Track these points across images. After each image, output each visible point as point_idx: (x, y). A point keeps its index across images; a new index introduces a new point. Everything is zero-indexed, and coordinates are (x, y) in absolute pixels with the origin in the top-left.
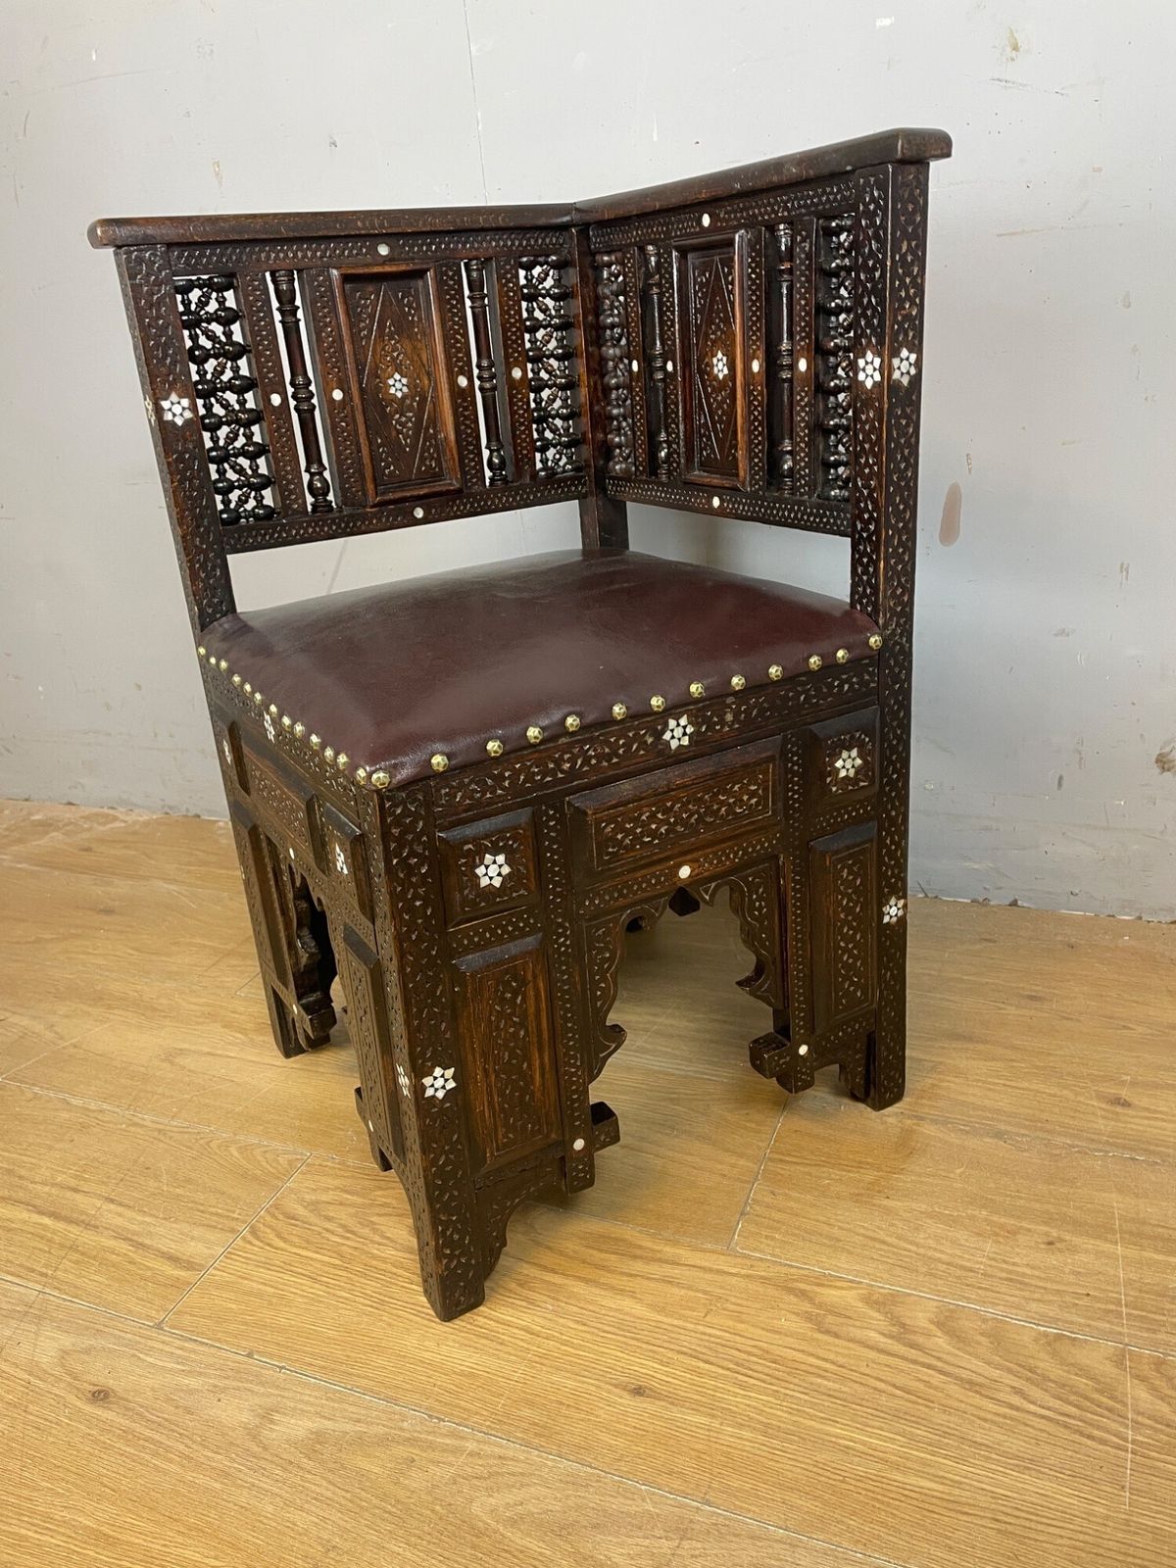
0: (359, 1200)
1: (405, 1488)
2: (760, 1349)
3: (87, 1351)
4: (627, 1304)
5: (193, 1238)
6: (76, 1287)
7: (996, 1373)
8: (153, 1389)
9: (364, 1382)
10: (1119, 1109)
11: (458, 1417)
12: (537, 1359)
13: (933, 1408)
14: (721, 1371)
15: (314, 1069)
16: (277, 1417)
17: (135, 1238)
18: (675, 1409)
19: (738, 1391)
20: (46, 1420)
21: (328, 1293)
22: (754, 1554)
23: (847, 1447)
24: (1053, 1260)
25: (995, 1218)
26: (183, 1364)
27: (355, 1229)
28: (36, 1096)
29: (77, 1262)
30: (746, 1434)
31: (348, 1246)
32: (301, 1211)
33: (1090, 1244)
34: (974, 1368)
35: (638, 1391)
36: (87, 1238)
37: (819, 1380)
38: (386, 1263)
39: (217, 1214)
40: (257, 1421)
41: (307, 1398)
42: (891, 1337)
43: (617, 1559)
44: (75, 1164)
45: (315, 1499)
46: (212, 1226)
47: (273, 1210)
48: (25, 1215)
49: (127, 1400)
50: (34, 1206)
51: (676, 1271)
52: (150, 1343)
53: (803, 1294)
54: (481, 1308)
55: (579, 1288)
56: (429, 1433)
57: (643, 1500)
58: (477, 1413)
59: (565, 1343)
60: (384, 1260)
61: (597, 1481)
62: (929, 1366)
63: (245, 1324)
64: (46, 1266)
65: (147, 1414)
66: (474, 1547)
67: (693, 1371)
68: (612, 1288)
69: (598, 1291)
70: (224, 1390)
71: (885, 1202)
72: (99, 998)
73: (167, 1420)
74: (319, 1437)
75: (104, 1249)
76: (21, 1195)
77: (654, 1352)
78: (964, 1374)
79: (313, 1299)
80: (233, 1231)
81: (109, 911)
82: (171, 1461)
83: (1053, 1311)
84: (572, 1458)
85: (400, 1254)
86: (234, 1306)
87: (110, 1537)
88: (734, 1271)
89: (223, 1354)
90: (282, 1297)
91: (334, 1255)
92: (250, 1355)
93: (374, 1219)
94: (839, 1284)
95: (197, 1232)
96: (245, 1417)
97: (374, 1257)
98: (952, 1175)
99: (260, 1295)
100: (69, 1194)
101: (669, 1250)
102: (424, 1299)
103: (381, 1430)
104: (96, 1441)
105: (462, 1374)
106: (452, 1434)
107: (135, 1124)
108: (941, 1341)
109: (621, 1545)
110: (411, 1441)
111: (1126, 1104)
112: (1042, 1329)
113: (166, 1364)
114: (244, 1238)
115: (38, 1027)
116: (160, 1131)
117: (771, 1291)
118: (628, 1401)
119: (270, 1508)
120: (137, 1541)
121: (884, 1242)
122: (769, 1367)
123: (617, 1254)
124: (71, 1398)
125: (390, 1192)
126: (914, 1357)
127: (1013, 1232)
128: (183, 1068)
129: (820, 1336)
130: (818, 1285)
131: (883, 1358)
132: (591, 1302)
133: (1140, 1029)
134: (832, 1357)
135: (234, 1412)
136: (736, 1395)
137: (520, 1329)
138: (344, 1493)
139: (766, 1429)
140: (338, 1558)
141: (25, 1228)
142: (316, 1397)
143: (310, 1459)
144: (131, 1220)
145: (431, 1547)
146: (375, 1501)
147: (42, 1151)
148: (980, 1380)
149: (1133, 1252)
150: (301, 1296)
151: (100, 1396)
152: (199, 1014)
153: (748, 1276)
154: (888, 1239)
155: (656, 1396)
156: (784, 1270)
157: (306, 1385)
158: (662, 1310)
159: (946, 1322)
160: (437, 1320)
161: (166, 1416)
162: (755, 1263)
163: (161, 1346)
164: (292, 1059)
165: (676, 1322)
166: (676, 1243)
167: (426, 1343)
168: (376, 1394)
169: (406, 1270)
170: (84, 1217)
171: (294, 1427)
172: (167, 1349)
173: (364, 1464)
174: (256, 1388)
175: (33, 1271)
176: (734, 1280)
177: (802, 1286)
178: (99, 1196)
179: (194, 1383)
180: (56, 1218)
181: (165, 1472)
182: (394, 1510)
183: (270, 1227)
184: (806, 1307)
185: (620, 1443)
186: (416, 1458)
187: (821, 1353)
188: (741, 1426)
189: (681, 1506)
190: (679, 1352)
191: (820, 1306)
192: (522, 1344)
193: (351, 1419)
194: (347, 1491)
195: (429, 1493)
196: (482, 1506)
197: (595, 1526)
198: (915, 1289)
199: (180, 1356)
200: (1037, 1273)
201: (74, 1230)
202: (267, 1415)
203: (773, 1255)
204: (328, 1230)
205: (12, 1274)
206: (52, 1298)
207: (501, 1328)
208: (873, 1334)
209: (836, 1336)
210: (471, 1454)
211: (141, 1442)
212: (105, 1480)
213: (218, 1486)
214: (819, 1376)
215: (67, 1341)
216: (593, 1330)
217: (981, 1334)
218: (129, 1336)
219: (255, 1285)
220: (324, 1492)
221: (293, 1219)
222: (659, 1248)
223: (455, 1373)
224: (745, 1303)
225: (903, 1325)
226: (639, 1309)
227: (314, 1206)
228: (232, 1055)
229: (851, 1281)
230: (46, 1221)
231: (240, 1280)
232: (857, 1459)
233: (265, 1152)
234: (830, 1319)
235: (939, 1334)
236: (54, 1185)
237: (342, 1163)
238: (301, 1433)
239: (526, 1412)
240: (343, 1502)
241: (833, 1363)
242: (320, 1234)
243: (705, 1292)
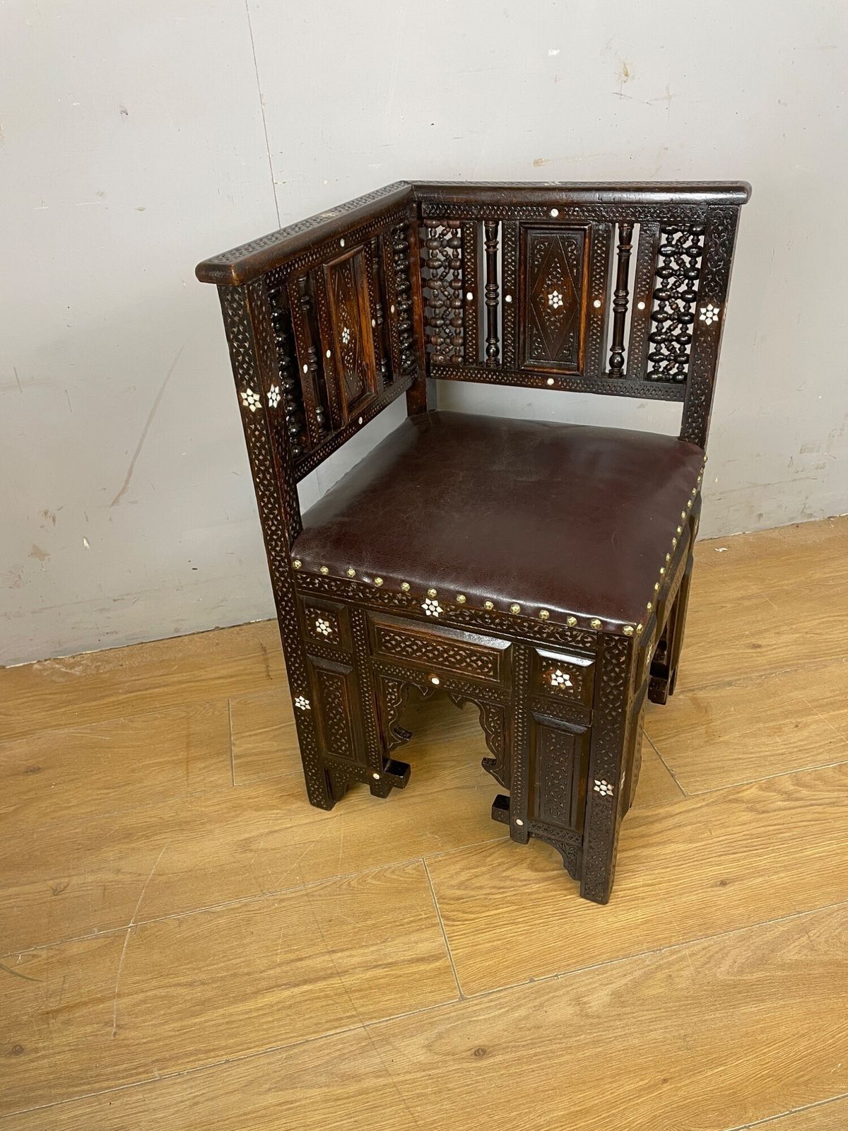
0: (484, 869)
1: (682, 989)
2: (748, 835)
3: (440, 1036)
4: (673, 847)
5: (416, 943)
6: (383, 1010)
7: (836, 794)
8: (504, 1030)
9: (604, 956)
10: (759, 650)
11: (666, 943)
12: (667, 896)
13: (830, 822)
14: (744, 854)
15: (356, 809)
16: (585, 999)
17: (379, 963)
18: (745, 882)
19: (760, 858)
20: (468, 1085)
21: (531, 925)
22: (835, 921)
23: (820, 857)
24: (805, 733)
25: (767, 725)
26: (500, 1009)
27: (502, 885)
28: (181, 922)
29: (362, 997)
30: (782, 875)
31: (509, 896)
32: (459, 893)
33: (809, 719)
34: (826, 796)
35: (723, 883)
36: (348, 981)
37: (782, 835)
38: (540, 893)
39: (412, 922)
40: (578, 1007)
41: (587, 982)
42: (787, 800)
43: (796, 957)
44: (277, 945)
45: (650, 1022)
46: (419, 930)
47: (441, 901)
48: (287, 993)
49: (498, 1045)
50: (285, 984)
51: (677, 819)
52: (469, 1010)
53: (736, 801)
54: (614, 888)
55: (645, 852)
56: (662, 959)
57: (776, 927)
58: (671, 937)
59: (669, 881)
60: (537, 892)
61: (752, 932)
62: (812, 805)
63: (508, 967)
64: (345, 1011)
65: (517, 1044)
66: (739, 993)
67: (733, 861)
68: (659, 844)
69: (655, 848)
70: (541, 1005)
71: (721, 739)
72: (128, 835)
73: (533, 1039)
74: (616, 995)
75: (369, 980)
76: (264, 984)
77: (710, 862)
78: (827, 801)
79: (527, 933)
80: (434, 925)
81: (35, 770)
82: (562, 1055)
83: (826, 756)
84: (732, 929)
85: (541, 885)
86: (491, 962)
87: (581, 1110)
88: (699, 805)
89: (515, 989)
90: (509, 942)
91: (509, 905)
92: (532, 981)
93: (504, 874)
94: (745, 788)
95: (414, 937)
96: (570, 1010)
97: (530, 894)
98: (731, 713)
99: (496, 949)
100: (298, 964)
101: (662, 811)
102: (583, 900)
103: (640, 972)
104: (510, 1075)
105: (642, 924)
106: (672, 953)
107: (282, 900)
108: (805, 792)
109: (789, 951)
110: (659, 968)
111: (759, 646)
112: (831, 766)
113: (493, 1014)
114: (448, 925)
115: (110, 876)
116: (307, 895)
117: (724, 806)
118: (723, 890)
119: (637, 1041)
120: (596, 1102)
121: (740, 759)
122: (759, 841)
123: (644, 825)
124: (465, 1065)
125: (496, 855)
126: (803, 805)
127: (780, 728)
128: (266, 850)
129: (762, 816)
130: (738, 793)
131: (793, 811)
132: (658, 855)
133: (729, 605)
134: (776, 822)
135: (561, 1011)
136: (760, 861)
137: (643, 887)
138: (660, 1011)
139: (786, 868)
140: (693, 1038)
141: (297, 1000)
142: (590, 978)
143: (625, 1007)
144: (363, 955)
145: (723, 1005)
146: (677, 1004)
147: (239, 951)
148: (834, 800)
149: (826, 716)
150: (518, 935)
151: (480, 1053)
152: (225, 810)
153: (707, 805)
154: (740, 756)
155: (733, 881)
156: (718, 793)
157: (579, 975)
158: (691, 841)
159: (798, 783)
160: (600, 906)
161: (529, 1038)
162: (704, 797)
163: (478, 1007)
164: (333, 809)
165: (703, 843)
166: (662, 806)
167: (610, 920)
168: (617, 958)
169: (555, 890)
170: (329, 972)
171: (598, 1000)
172: (483, 1006)
173: (652, 992)
174: (557, 994)
175: (342, 1019)
176: (704, 810)
177: (732, 797)
178: (323, 954)
179: (522, 1012)
180: (310, 982)
181: (567, 1062)
182: (689, 1002)
183: (453, 911)
184: (744, 806)
185: (741, 910)
186: (670, 973)
187: (770, 823)
188: (776, 873)
189: (793, 920)
190: (721, 855)
191: (748, 802)
192: (652, 893)
193: (620, 977)
194: (660, 1009)
195: (694, 984)
196: (722, 972)
197: (773, 951)
198: (774, 774)
199: (496, 1005)
200: (805, 742)
201: (335, 981)
202: (578, 1001)
203: (708, 789)
204: (488, 894)
205: (327, 1030)
206: (378, 1025)
207: (633, 892)
208: (780, 803)
209: (768, 812)
210: (690, 956)
211: (534, 1058)
212: (541, 1088)
213: (600, 1049)
214: (781, 833)
215: (421, 1040)
216: (673, 868)
217: (815, 780)
218: (452, 1014)
219: (487, 945)
220: (650, 1017)
221: (460, 899)
222: (657, 812)
223: (639, 925)
224: (720, 818)
225: (786, 793)
226: (681, 847)
227: (461, 885)
228: (289, 825)
229: (748, 784)
230: (305, 988)
231: (475, 948)
232: (828, 860)
233: (393, 872)
234: (758, 806)
235: (801, 789)
236: (280, 965)
237: (447, 854)
238: (607, 999)
239: (691, 922)
240: (665, 1014)
241: (779, 824)
242: (486, 899)
243: (700, 822)
